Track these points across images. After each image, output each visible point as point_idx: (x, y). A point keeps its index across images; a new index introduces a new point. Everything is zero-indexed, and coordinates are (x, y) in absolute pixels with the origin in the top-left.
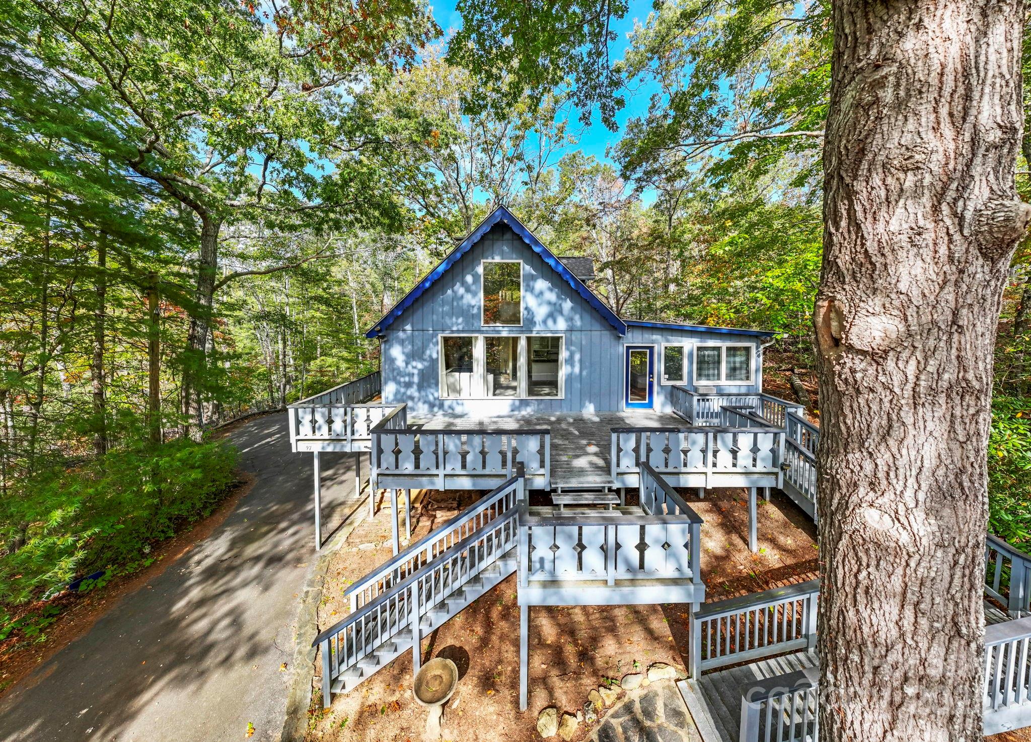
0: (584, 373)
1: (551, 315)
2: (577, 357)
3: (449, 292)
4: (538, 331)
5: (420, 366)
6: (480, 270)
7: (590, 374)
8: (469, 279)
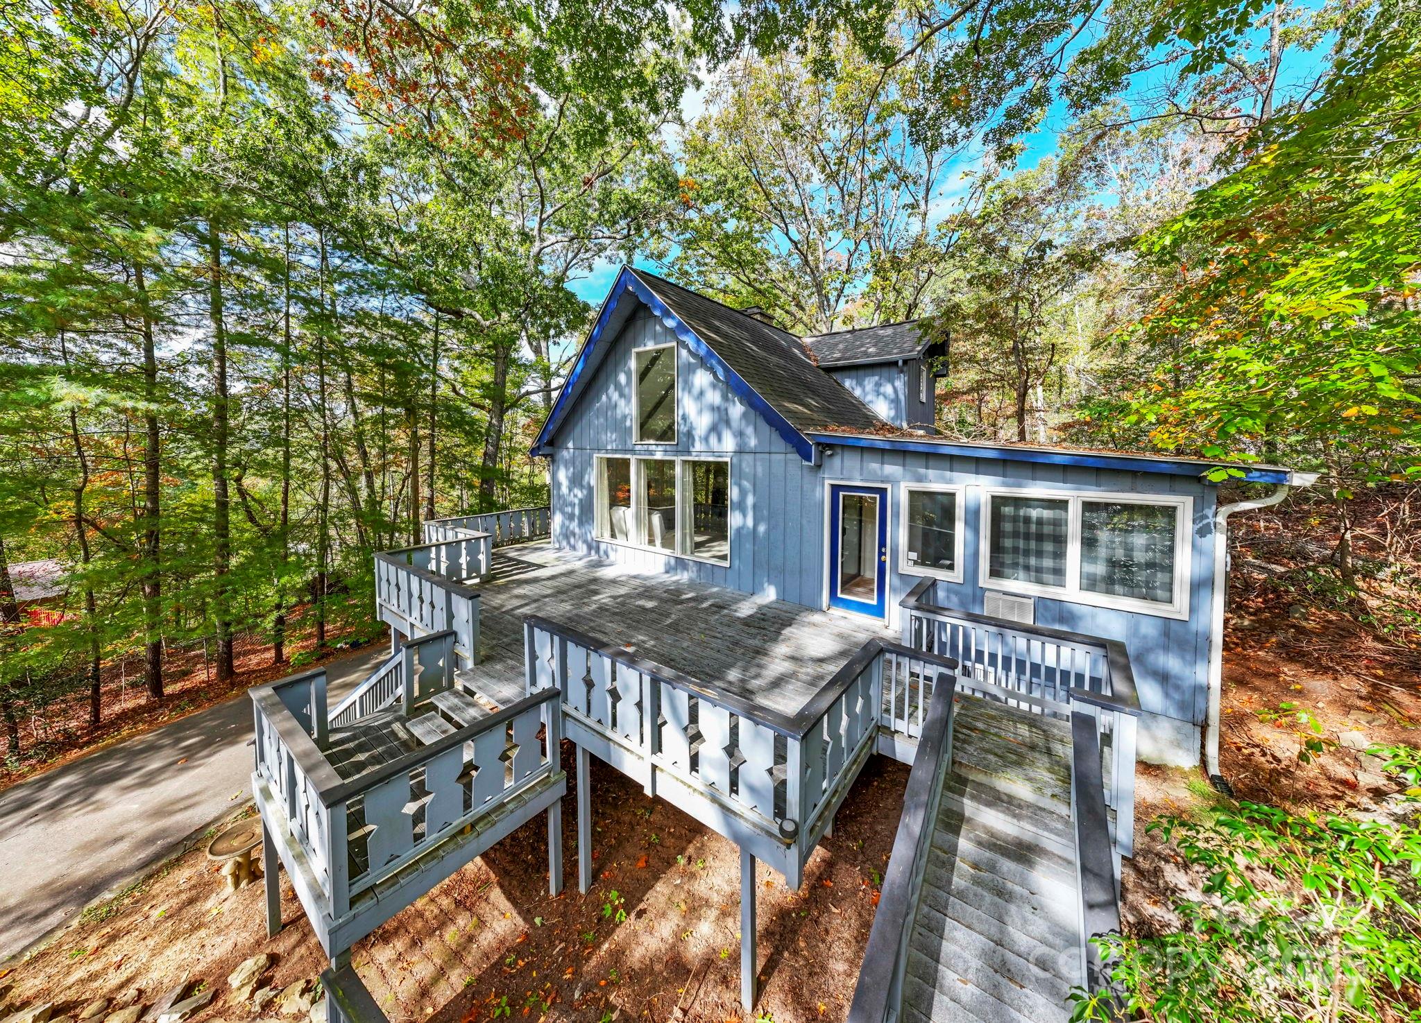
0: (762, 528)
1: (714, 429)
2: (750, 500)
3: (604, 398)
4: (699, 451)
5: (580, 495)
6: (633, 364)
7: (768, 532)
8: (622, 378)
